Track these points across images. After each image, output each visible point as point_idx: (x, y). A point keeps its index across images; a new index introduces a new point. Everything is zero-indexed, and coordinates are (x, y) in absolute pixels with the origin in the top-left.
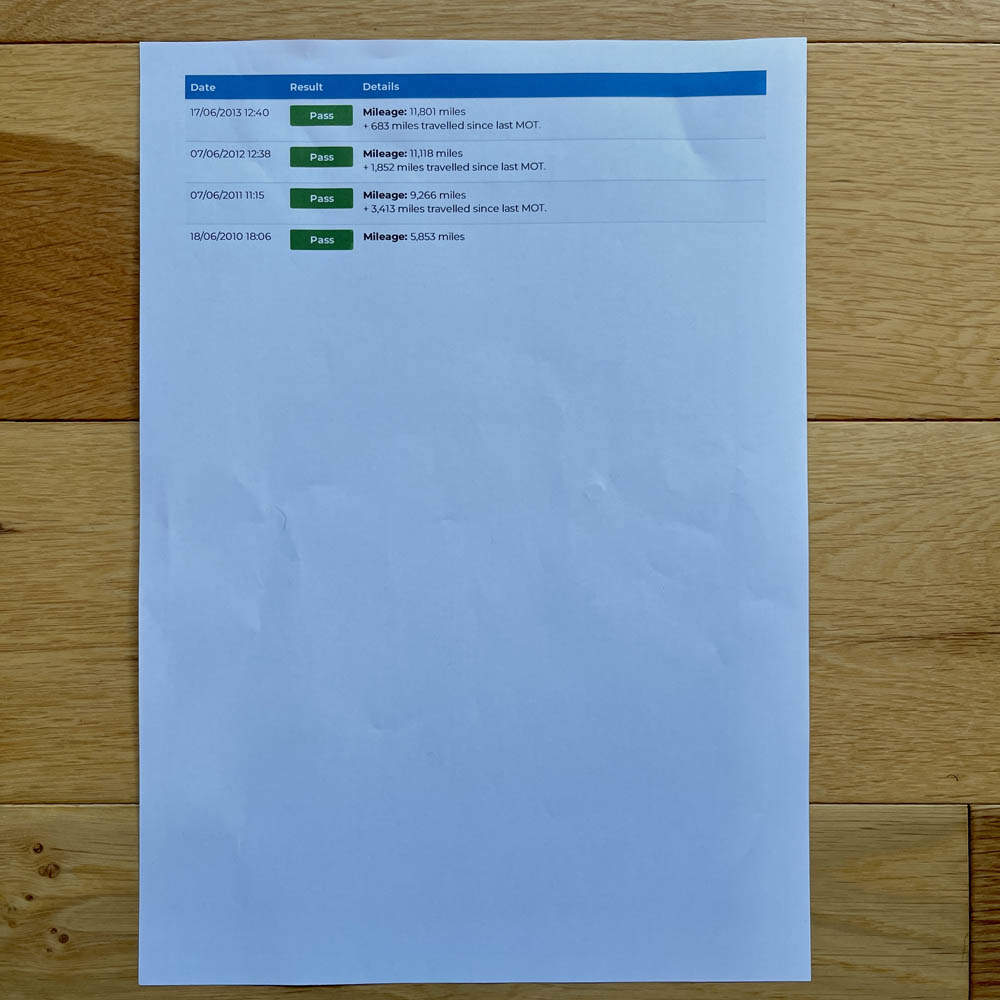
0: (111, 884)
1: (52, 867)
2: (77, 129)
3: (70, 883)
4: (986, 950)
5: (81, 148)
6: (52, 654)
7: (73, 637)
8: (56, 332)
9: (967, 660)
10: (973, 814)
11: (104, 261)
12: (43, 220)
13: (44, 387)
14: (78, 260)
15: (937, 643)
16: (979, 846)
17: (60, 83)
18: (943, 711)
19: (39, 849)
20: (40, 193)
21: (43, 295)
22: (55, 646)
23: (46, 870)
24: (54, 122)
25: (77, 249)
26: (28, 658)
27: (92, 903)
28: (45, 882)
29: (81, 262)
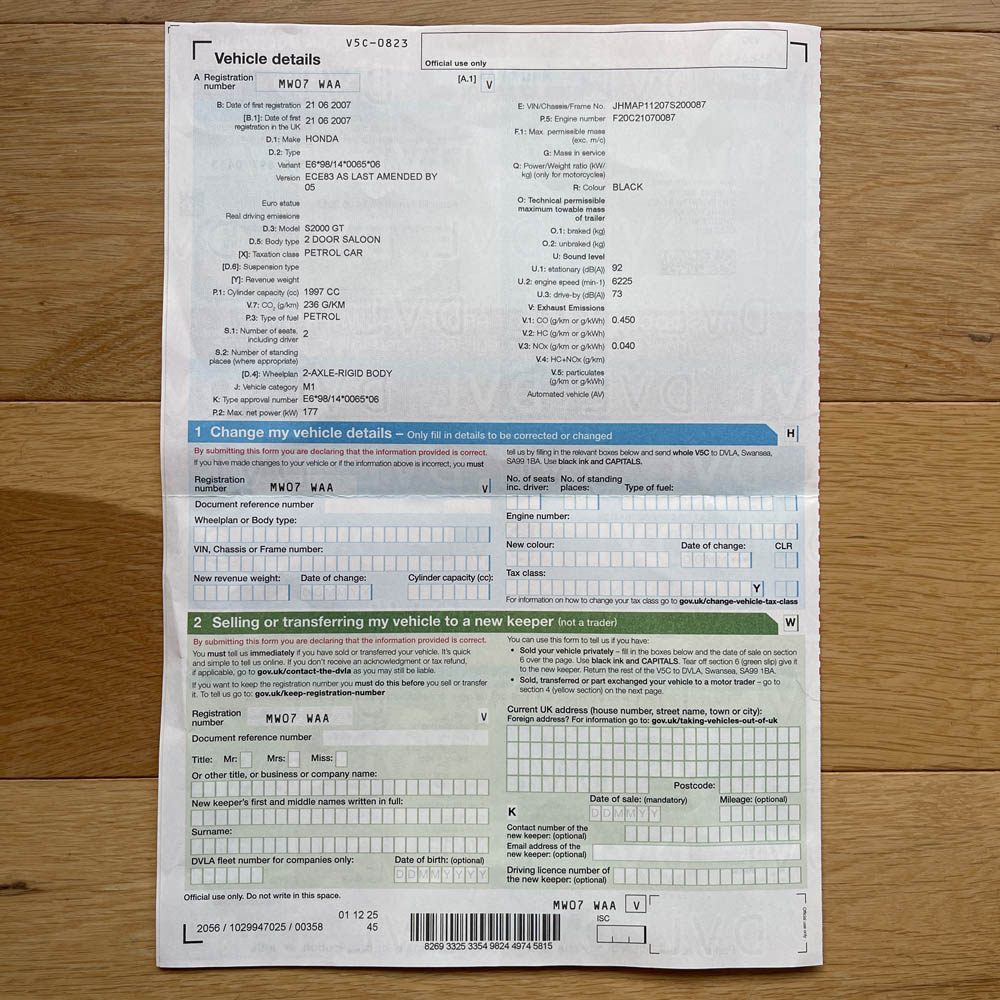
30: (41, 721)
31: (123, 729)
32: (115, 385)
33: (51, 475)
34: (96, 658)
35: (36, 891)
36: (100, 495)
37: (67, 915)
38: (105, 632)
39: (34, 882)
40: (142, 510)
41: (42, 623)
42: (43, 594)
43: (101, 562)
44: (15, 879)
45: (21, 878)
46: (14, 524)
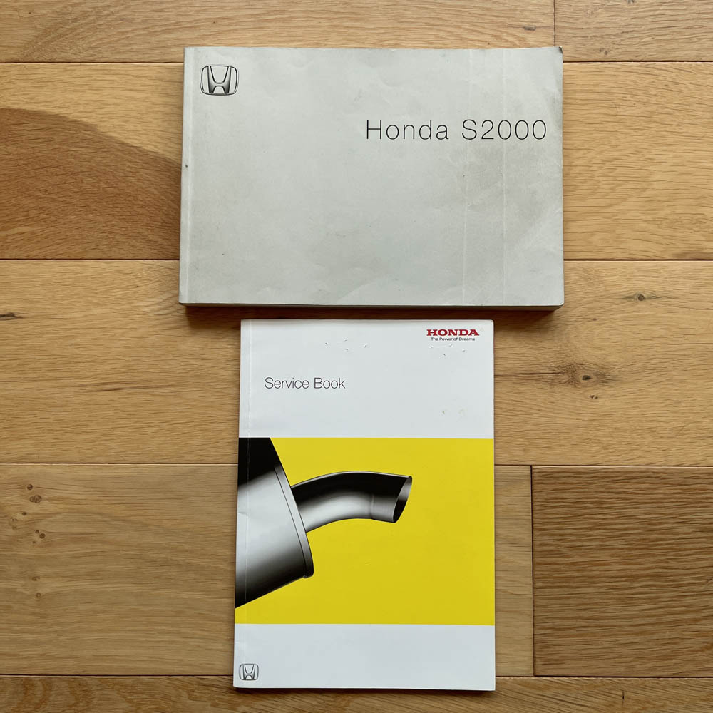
0: (68, 506)
1: (37, 497)
2: (59, 107)
3: (46, 506)
4: (541, 545)
5: (61, 117)
6: (39, 383)
7: (51, 374)
8: (46, 212)
9: (530, 388)
10: (533, 471)
11: (72, 176)
12: (40, 154)
13: (39, 242)
14: (58, 175)
15: (514, 379)
16: (537, 488)
17: (50, 84)
18: (516, 415)
19: (30, 487)
20: (40, 141)
21: (39, 194)
22: (41, 378)
23: (34, 499)
24: (46, 104)
25: (58, 170)
26: (26, 385)
27: (59, 517)
28: (33, 505)
29: (60, 177)
30: (24, 229)
31: (68, 234)
32: (66, 54)
33: (32, 101)
34: (54, 196)
35: (20, 318)
36: (57, 111)
37: (36, 331)
38: (58, 183)
39: (19, 313)
40: (79, 119)
41: (26, 178)
42: (26, 163)
43: (57, 146)
44: (8, 311)
45: (12, 311)
46: (12, 127)
